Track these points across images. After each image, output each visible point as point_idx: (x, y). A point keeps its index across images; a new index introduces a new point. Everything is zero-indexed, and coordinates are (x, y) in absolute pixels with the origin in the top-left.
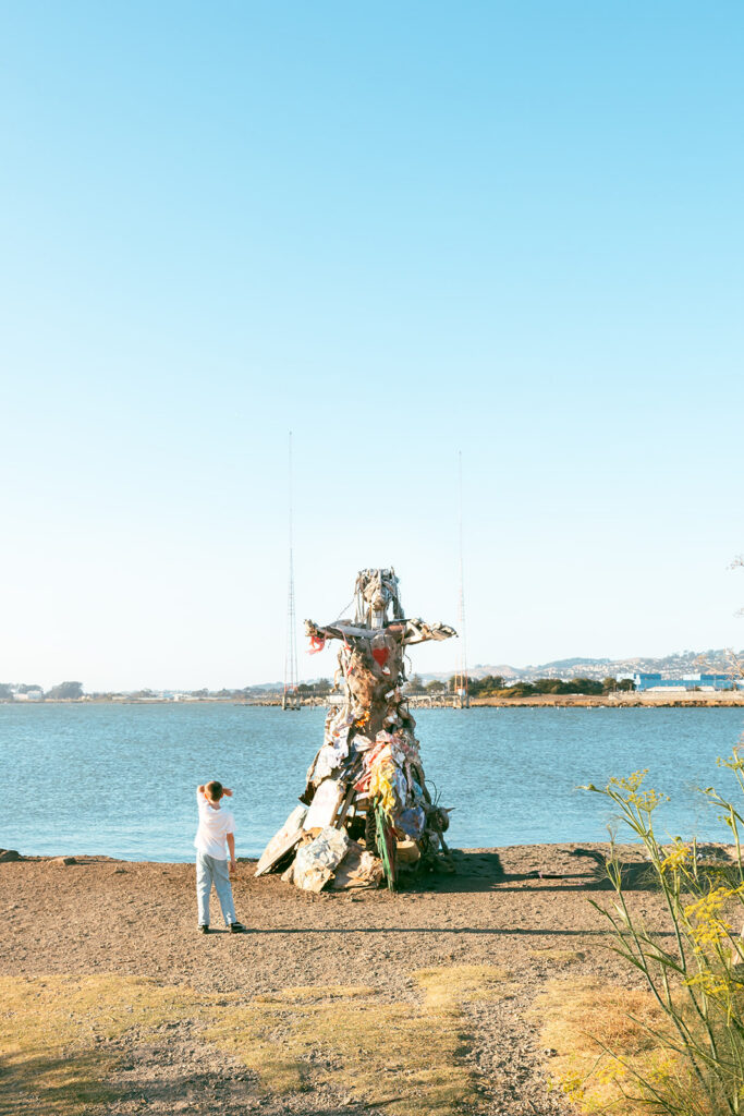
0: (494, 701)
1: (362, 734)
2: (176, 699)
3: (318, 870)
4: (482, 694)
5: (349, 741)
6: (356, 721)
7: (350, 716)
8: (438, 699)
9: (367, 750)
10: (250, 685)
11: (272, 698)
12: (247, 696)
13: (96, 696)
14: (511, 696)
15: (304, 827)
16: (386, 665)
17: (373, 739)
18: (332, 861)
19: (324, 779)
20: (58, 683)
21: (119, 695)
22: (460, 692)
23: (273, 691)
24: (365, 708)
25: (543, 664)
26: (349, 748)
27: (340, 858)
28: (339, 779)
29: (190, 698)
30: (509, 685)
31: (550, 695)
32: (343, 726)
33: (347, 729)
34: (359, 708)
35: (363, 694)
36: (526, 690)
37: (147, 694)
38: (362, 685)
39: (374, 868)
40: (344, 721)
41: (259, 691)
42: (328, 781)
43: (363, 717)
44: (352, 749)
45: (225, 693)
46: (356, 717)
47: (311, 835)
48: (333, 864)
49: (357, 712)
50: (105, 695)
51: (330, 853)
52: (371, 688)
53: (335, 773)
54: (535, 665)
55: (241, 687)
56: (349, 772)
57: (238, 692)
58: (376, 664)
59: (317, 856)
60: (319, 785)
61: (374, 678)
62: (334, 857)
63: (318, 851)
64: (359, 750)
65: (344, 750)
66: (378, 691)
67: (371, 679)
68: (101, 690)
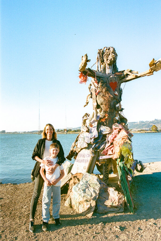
0: (70, 133)
1: (104, 125)
2: (21, 133)
3: (87, 201)
4: (69, 132)
5: (98, 129)
6: (101, 119)
7: (97, 117)
8: (62, 133)
9: (109, 134)
10: (32, 131)
11: (36, 133)
12: (32, 133)
13: (8, 133)
14: (73, 132)
15: (72, 172)
16: (116, 90)
17: (111, 128)
18: (94, 195)
19: (82, 149)
20: (1, 131)
21: (11, 132)
22: (66, 131)
23: (36, 132)
24: (105, 112)
25: (77, 127)
26: (98, 132)
27: (98, 192)
28: (91, 149)
29: (23, 133)
30: (72, 130)
31: (79, 132)
32: (94, 122)
33: (96, 123)
34: (102, 112)
35: (105, 105)
36: (75, 131)
37: (16, 132)
38: (105, 100)
39: (120, 199)
40: (94, 119)
41: (34, 132)
42: (84, 150)
43: (105, 117)
44: (100, 133)
45: (28, 132)
46: (101, 116)
47: (76, 177)
48: (95, 197)
49: (101, 114)
50: (9, 133)
51: (92, 190)
52: (109, 101)
53: (89, 146)
54: (76, 128)
55: (31, 131)
56: (97, 145)
57: (31, 132)
58: (112, 90)
59: (84, 191)
60: (79, 151)
61: (112, 96)
62: (94, 191)
63: (84, 188)
64: (104, 133)
65: (95, 133)
66: (112, 103)
67: (110, 97)
68: (8, 132)
